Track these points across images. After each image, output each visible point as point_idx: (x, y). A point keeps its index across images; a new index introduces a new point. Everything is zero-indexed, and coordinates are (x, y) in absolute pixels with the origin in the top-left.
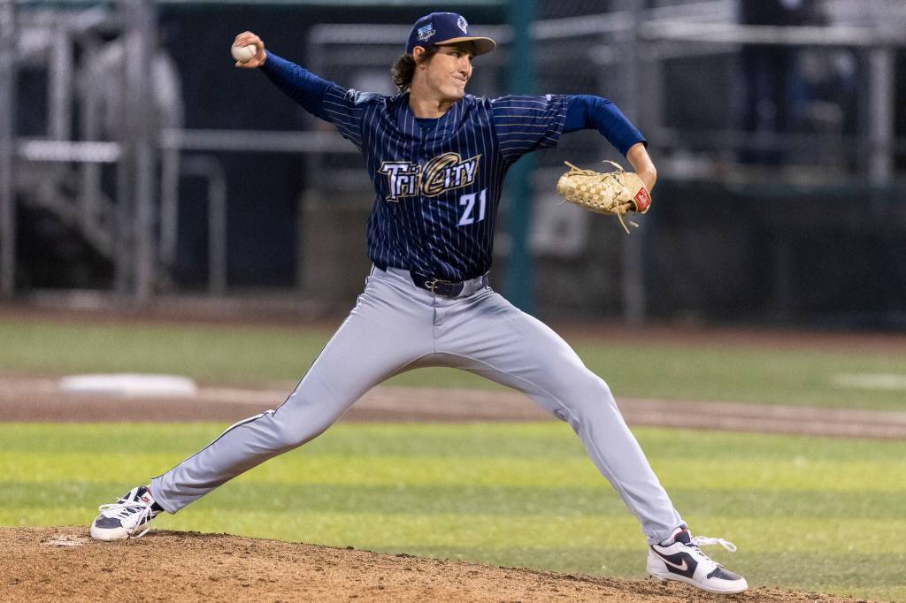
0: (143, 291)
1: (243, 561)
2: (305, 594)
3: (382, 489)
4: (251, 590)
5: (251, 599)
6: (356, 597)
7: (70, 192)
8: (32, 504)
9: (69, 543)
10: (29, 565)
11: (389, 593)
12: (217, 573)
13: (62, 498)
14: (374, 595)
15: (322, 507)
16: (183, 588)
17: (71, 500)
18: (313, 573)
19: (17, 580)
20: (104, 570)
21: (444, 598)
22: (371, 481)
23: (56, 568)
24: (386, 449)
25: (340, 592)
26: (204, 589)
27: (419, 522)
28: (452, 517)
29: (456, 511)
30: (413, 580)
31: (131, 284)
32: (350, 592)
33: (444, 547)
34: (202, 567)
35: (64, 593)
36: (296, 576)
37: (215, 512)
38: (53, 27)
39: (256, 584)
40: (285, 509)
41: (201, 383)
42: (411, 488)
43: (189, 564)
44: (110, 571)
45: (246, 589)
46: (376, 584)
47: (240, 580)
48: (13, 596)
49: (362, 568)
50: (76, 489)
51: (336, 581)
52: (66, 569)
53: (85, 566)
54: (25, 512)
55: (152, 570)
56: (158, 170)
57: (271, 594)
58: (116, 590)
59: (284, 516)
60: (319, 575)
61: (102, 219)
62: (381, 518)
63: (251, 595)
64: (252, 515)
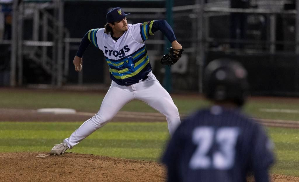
0: (59, 84)
1: (93, 162)
2: (111, 171)
3: (131, 141)
4: (96, 170)
5: (96, 172)
6: (126, 172)
7: (38, 55)
8: (30, 145)
9: (43, 157)
10: (32, 163)
11: (135, 171)
12: (86, 165)
13: (39, 143)
14: (131, 172)
15: (114, 146)
16: (76, 169)
17: (42, 144)
18: (113, 165)
19: (29, 167)
20: (54, 164)
21: (151, 172)
22: (128, 139)
23: (40, 164)
24: (132, 129)
25: (121, 170)
26: (82, 170)
27: (142, 151)
28: (151, 149)
29: (152, 147)
30: (142, 167)
31: (56, 81)
32: (124, 171)
33: (150, 158)
34: (82, 163)
35: (42, 171)
36: (109, 166)
37: (83, 147)
38: (34, 8)
39: (97, 168)
40: (103, 147)
41: (77, 111)
42: (139, 141)
43: (78, 162)
44: (55, 164)
45: (94, 170)
46: (132, 168)
47: (93, 167)
48: (28, 172)
49: (128, 164)
50: (43, 141)
51: (120, 167)
52: (43, 164)
53: (48, 163)
54: (29, 147)
55: (67, 164)
56: (64, 48)
57: (101, 171)
58: (57, 170)
59: (103, 149)
60: (115, 166)
61: (48, 63)
62: (131, 150)
63: (96, 171)
64: (94, 148)
